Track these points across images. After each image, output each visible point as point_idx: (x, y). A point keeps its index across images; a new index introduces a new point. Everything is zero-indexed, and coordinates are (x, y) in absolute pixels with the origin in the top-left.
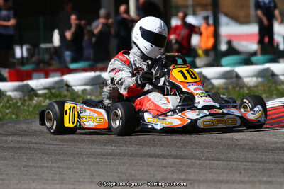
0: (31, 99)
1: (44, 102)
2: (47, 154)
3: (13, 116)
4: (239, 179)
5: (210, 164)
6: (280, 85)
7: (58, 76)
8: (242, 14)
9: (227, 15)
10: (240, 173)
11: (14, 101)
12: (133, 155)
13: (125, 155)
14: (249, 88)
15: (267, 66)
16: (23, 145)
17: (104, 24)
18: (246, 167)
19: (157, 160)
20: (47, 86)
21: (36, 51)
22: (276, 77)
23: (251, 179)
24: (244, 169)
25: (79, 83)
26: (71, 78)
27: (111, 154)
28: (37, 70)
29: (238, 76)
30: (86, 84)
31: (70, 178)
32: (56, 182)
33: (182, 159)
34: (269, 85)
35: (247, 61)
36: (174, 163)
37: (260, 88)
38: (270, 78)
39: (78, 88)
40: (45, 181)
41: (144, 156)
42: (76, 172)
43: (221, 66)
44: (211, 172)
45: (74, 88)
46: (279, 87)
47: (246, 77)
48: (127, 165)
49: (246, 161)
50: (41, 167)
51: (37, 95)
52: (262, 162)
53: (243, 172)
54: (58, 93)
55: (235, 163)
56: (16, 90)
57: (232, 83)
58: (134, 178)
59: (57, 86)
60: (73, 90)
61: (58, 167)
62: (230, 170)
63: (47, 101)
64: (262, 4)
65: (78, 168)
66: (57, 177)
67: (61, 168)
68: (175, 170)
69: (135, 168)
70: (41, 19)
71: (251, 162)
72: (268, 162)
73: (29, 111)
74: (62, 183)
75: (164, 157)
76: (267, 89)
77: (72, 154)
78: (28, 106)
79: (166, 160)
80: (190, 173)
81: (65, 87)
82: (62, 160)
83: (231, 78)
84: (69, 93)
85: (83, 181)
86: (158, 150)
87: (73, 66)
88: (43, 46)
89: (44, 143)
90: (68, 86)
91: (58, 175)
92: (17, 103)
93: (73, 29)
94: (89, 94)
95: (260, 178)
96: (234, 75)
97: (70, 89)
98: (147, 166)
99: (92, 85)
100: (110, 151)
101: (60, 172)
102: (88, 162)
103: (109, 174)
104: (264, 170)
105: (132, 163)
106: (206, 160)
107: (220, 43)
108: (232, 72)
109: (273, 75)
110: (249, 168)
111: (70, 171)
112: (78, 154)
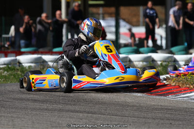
1: (4, 73)
2: (4, 107)
4: (129, 128)
5: (111, 118)
7: (13, 57)
8: (134, 20)
9: (124, 20)
10: (130, 125)
12: (60, 110)
13: (55, 110)
15: (150, 54)
19: (76, 114)
20: (6, 62)
22: (155, 63)
24: (133, 122)
25: (27, 61)
27: (46, 109)
29: (130, 61)
30: (32, 63)
31: (19, 124)
32: (10, 126)
33: (92, 114)
35: (137, 52)
36: (87, 116)
38: (151, 63)
39: (26, 65)
40: (2, 126)
41: (68, 111)
42: (23, 121)
43: (120, 54)
45: (23, 64)
47: (136, 61)
48: (56, 117)
49: (134, 117)
52: (144, 118)
53: (132, 124)
54: (13, 67)
55: (127, 118)
58: (61, 125)
59: (12, 63)
60: (23, 66)
61: (11, 117)
63: (6, 72)
64: (148, 14)
65: (24, 118)
66: (10, 123)
69: (62, 119)
70: (3, 18)
71: (138, 117)
72: (149, 118)
74: (14, 127)
75: (81, 112)
77: (20, 108)
79: (82, 114)
81: (18, 64)
83: (126, 62)
84: (20, 68)
85: (27, 127)
86: (77, 108)
87: (23, 50)
88: (4, 36)
89: (3, 100)
90: (20, 63)
94: (33, 69)
95: (143, 128)
96: (128, 60)
97: (21, 65)
98: (70, 118)
99: (35, 63)
100: (46, 107)
101: (12, 120)
102: (31, 114)
103: (45, 122)
104: (146, 123)
105: (60, 116)
106: (108, 115)
107: (119, 38)
108: (127, 57)
109: (153, 61)
110: (136, 122)
111: (19, 119)
112: (24, 108)
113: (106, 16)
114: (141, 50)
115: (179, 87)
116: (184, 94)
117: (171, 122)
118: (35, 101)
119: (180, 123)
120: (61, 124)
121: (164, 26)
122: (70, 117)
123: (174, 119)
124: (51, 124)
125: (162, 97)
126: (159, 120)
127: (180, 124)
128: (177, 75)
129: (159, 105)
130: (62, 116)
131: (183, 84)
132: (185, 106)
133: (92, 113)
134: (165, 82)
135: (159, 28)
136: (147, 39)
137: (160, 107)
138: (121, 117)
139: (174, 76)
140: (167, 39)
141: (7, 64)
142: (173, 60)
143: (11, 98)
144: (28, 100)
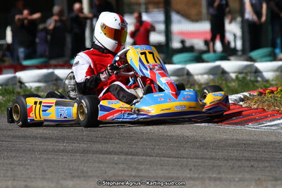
4: (189, 175)
5: (161, 160)
6: (230, 82)
7: (11, 73)
8: (193, 11)
9: (178, 12)
10: (191, 170)
12: (85, 152)
13: (76, 152)
15: (218, 63)
18: (196, 164)
19: (109, 156)
22: (226, 75)
23: (201, 176)
24: (195, 166)
25: (32, 79)
26: (22, 75)
27: (63, 151)
29: (189, 74)
30: (39, 81)
31: (22, 174)
32: (9, 178)
34: (220, 82)
35: (199, 59)
38: (221, 75)
39: (31, 85)
41: (96, 152)
42: (28, 169)
43: (173, 63)
44: (162, 169)
45: (26, 84)
46: (230, 85)
47: (198, 75)
48: (79, 161)
49: (196, 158)
52: (212, 159)
53: (193, 168)
55: (185, 160)
58: (85, 174)
59: (11, 82)
60: (26, 86)
61: (11, 164)
62: (180, 166)
63: (1, 97)
65: (31, 165)
66: (9, 174)
68: (126, 167)
69: (86, 165)
71: (202, 158)
72: (218, 159)
74: (14, 180)
75: (115, 153)
77: (24, 151)
79: (117, 156)
80: (141, 170)
81: (18, 84)
82: (15, 157)
83: (183, 75)
84: (22, 90)
85: (34, 178)
86: (109, 147)
87: (26, 63)
90: (21, 83)
91: (10, 172)
94: (42, 91)
95: (210, 175)
96: (185, 72)
97: (23, 85)
98: (99, 163)
99: (45, 82)
100: (62, 148)
101: (12, 169)
102: (39, 159)
103: (61, 170)
104: (214, 166)
105: (83, 160)
106: (156, 156)
107: (171, 40)
108: (183, 69)
109: (224, 72)
110: (200, 165)
111: (22, 168)
112: (30, 150)
113: (150, 6)
114: (205, 56)
115: (264, 110)
116: (271, 121)
117: (252, 163)
118: (45, 139)
119: (267, 164)
120: (87, 172)
121: (239, 19)
123: (256, 159)
124: (71, 173)
125: (239, 127)
126: (235, 161)
127: (267, 167)
128: (260, 92)
129: (233, 140)
130: (88, 160)
131: (269, 106)
132: (273, 139)
133: (132, 154)
134: (241, 103)
135: (230, 22)
136: (213, 39)
137: (235, 141)
138: (176, 159)
139: (256, 94)
140: (243, 38)
141: (1, 85)
142: (254, 70)
143: (9, 136)
144: (35, 138)
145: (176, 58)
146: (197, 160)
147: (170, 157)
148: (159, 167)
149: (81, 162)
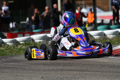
0: (17, 46)
1: (23, 47)
2: (25, 70)
3: (10, 53)
5: (94, 73)
10: (108, 77)
11: (10, 47)
12: (61, 70)
13: (58, 70)
14: (110, 40)
15: (117, 30)
16: (15, 67)
17: (47, 13)
18: (110, 75)
19: (72, 72)
21: (19, 25)
25: (38, 38)
26: (34, 37)
27: (52, 70)
28: (19, 33)
29: (105, 35)
30: (40, 39)
34: (118, 38)
35: (109, 28)
36: (79, 73)
37: (114, 39)
38: (119, 35)
41: (67, 70)
42: (38, 78)
43: (98, 30)
44: (95, 77)
45: (36, 41)
47: (108, 35)
49: (110, 72)
50: (23, 76)
51: (20, 44)
52: (116, 72)
53: (109, 77)
54: (28, 43)
55: (105, 73)
56: (11, 42)
57: (102, 38)
61: (30, 76)
62: (103, 76)
63: (24, 46)
64: (114, 3)
65: (39, 76)
67: (31, 76)
70: (20, 11)
71: (112, 72)
72: (119, 72)
73: (16, 51)
76: (117, 40)
78: (16, 49)
79: (76, 72)
80: (86, 78)
81: (32, 41)
82: (32, 73)
83: (102, 35)
84: (33, 43)
86: (72, 68)
87: (34, 31)
88: (21, 22)
89: (24, 65)
90: (33, 40)
92: (11, 47)
93: (35, 16)
99: (43, 39)
100: (52, 68)
102: (42, 73)
104: (118, 76)
106: (92, 72)
108: (102, 33)
110: (111, 75)
111: (35, 78)
112: (38, 70)
113: (87, 5)
114: (111, 27)
118: (45, 64)
122: (68, 74)
130: (63, 74)
133: (82, 71)
138: (101, 73)
141: (25, 41)
143: (29, 64)
144: (40, 64)
145: (99, 28)
146: (110, 73)
147: (98, 72)
148: (94, 76)
149: (60, 75)
